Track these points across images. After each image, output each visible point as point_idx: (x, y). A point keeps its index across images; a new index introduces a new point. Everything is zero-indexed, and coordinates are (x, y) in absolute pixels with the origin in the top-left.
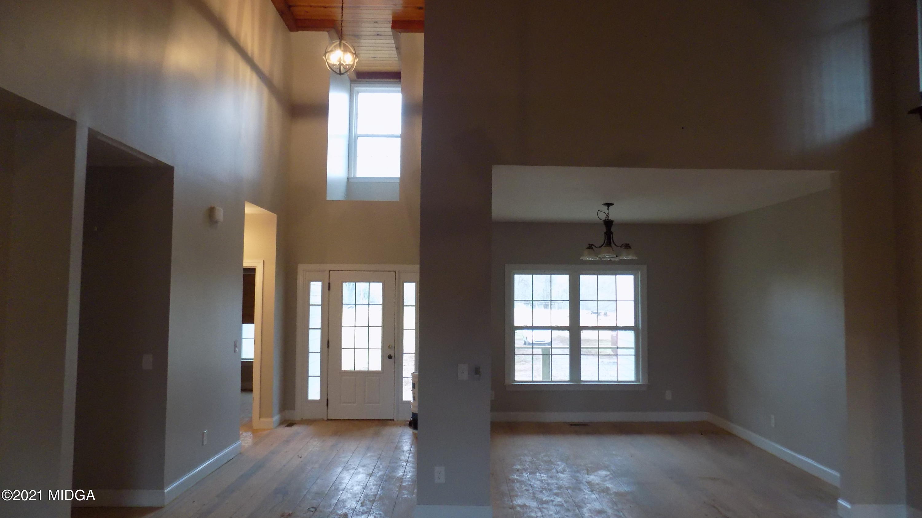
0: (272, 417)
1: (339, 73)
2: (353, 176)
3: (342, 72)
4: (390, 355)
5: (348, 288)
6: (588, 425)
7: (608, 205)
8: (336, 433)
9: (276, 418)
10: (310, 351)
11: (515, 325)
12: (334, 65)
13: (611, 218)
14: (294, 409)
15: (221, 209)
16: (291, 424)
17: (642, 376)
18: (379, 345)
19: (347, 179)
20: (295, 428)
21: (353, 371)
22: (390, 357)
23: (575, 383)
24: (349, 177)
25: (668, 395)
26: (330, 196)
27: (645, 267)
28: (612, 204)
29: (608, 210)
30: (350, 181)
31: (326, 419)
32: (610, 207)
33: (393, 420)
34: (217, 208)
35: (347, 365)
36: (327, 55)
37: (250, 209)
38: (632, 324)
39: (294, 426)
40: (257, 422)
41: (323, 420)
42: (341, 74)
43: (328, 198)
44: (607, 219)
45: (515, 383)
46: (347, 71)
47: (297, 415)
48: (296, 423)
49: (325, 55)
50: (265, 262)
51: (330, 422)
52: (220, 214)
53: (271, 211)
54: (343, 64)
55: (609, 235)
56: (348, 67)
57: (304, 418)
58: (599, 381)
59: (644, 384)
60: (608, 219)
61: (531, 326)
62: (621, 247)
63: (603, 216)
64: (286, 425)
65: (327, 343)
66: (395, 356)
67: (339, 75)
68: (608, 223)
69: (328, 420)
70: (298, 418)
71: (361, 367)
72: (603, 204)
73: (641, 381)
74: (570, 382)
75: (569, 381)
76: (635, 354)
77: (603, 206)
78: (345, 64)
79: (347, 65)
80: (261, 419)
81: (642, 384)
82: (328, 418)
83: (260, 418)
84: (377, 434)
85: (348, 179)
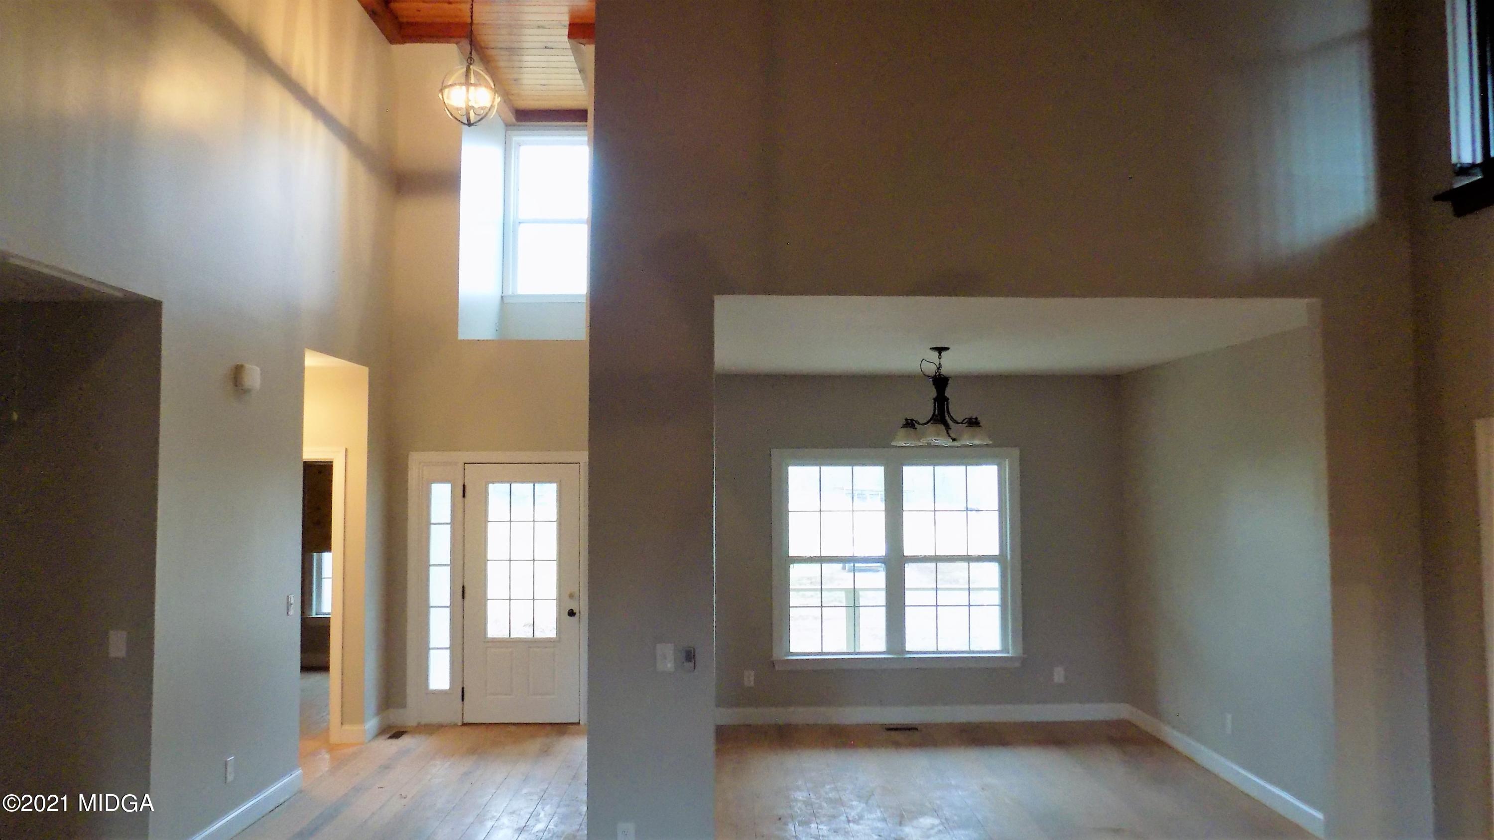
0: (362, 721)
1: (466, 122)
2: (512, 293)
3: (472, 120)
4: (572, 609)
5: (497, 492)
6: (916, 729)
7: (940, 350)
8: (474, 751)
9: (372, 724)
10: (432, 604)
11: (790, 555)
12: (458, 109)
13: (945, 371)
14: (404, 706)
15: (255, 367)
16: (397, 735)
17: (1013, 642)
18: (554, 594)
19: (499, 298)
20: (405, 742)
21: (507, 639)
22: (571, 613)
23: (896, 656)
24: (505, 294)
25: (1059, 674)
26: (465, 333)
27: (1016, 452)
28: (947, 349)
29: (940, 359)
30: (506, 301)
31: (460, 724)
32: (943, 354)
33: (579, 723)
34: (247, 366)
35: (496, 629)
36: (446, 91)
37: (313, 361)
38: (996, 552)
39: (403, 736)
40: (338, 732)
41: (456, 725)
42: (469, 124)
43: (461, 337)
44: (938, 374)
45: (792, 656)
46: (482, 119)
47: (409, 716)
48: (406, 732)
49: (441, 91)
50: (349, 451)
51: (465, 729)
52: (254, 377)
53: (357, 362)
54: (473, 107)
55: (941, 401)
56: (482, 111)
57: (423, 723)
58: (937, 652)
59: (1015, 657)
60: (940, 374)
61: (819, 557)
62: (962, 423)
63: (931, 369)
64: (388, 736)
65: (461, 590)
66: (579, 612)
67: (466, 127)
68: (940, 381)
69: (464, 724)
70: (412, 722)
71: (521, 632)
72: (931, 348)
73: (1010, 652)
74: (888, 654)
75: (884, 652)
76: (1000, 604)
77: (931, 351)
78: (476, 106)
79: (482, 108)
80: (347, 727)
81: (1012, 658)
82: (465, 721)
83: (342, 724)
84: (545, 752)
85: (502, 297)
